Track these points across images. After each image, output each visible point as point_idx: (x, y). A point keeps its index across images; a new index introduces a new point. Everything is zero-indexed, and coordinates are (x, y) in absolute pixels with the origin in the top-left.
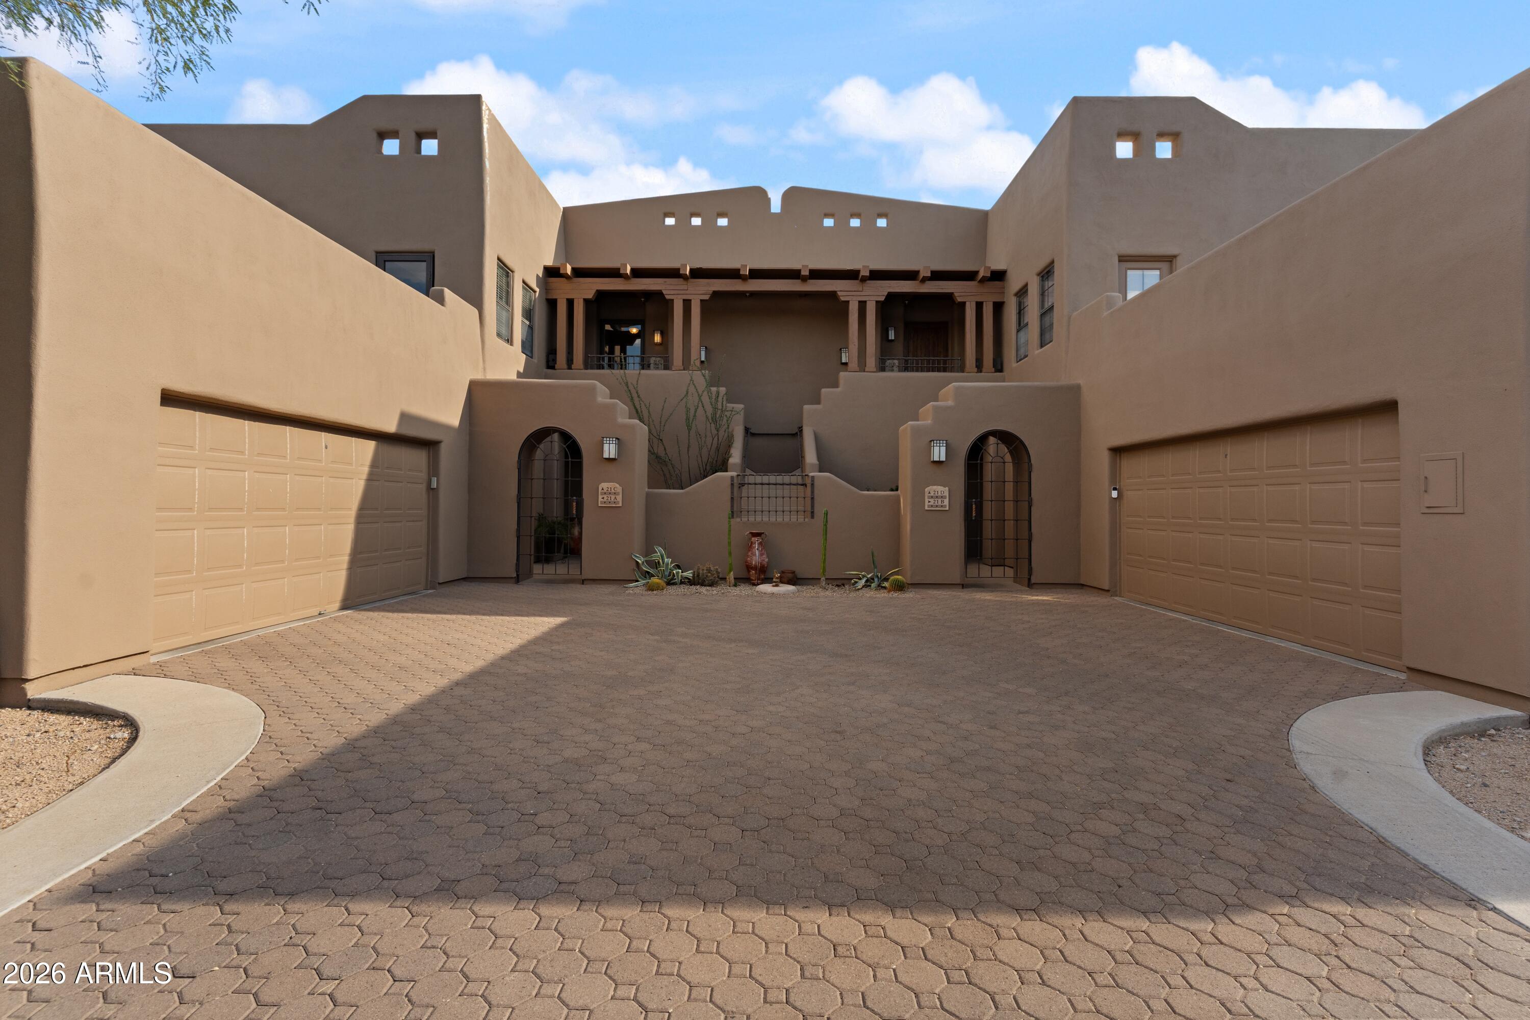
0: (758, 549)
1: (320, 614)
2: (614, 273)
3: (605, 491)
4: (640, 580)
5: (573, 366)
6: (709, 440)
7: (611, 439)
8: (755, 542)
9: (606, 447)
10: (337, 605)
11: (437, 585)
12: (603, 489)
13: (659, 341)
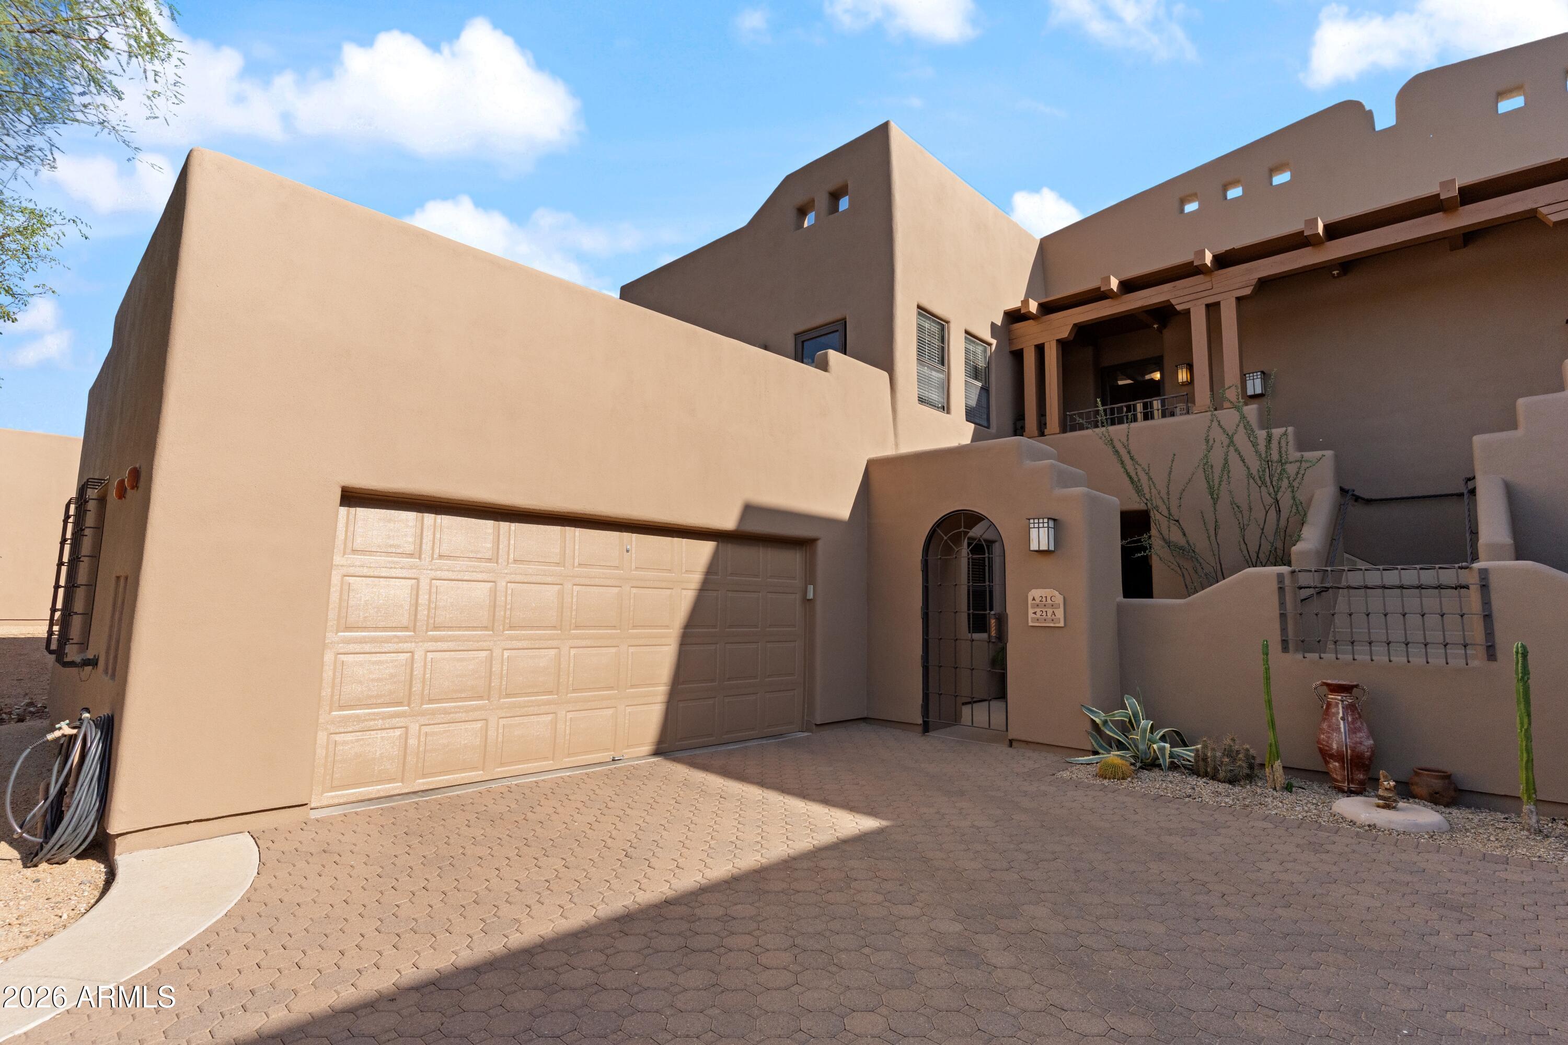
0: (1343, 719)
1: (613, 760)
2: (1098, 295)
3: (1038, 601)
4: (1101, 751)
5: (1046, 432)
6: (1259, 514)
7: (1041, 521)
8: (1337, 704)
9: (1034, 533)
10: (647, 748)
11: (814, 726)
12: (1034, 599)
13: (1185, 379)
